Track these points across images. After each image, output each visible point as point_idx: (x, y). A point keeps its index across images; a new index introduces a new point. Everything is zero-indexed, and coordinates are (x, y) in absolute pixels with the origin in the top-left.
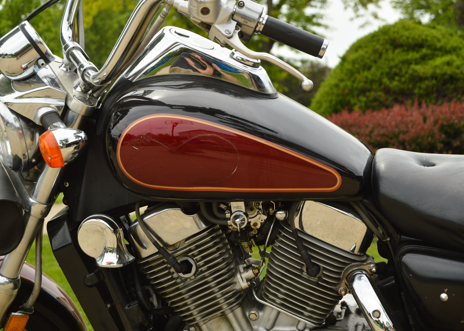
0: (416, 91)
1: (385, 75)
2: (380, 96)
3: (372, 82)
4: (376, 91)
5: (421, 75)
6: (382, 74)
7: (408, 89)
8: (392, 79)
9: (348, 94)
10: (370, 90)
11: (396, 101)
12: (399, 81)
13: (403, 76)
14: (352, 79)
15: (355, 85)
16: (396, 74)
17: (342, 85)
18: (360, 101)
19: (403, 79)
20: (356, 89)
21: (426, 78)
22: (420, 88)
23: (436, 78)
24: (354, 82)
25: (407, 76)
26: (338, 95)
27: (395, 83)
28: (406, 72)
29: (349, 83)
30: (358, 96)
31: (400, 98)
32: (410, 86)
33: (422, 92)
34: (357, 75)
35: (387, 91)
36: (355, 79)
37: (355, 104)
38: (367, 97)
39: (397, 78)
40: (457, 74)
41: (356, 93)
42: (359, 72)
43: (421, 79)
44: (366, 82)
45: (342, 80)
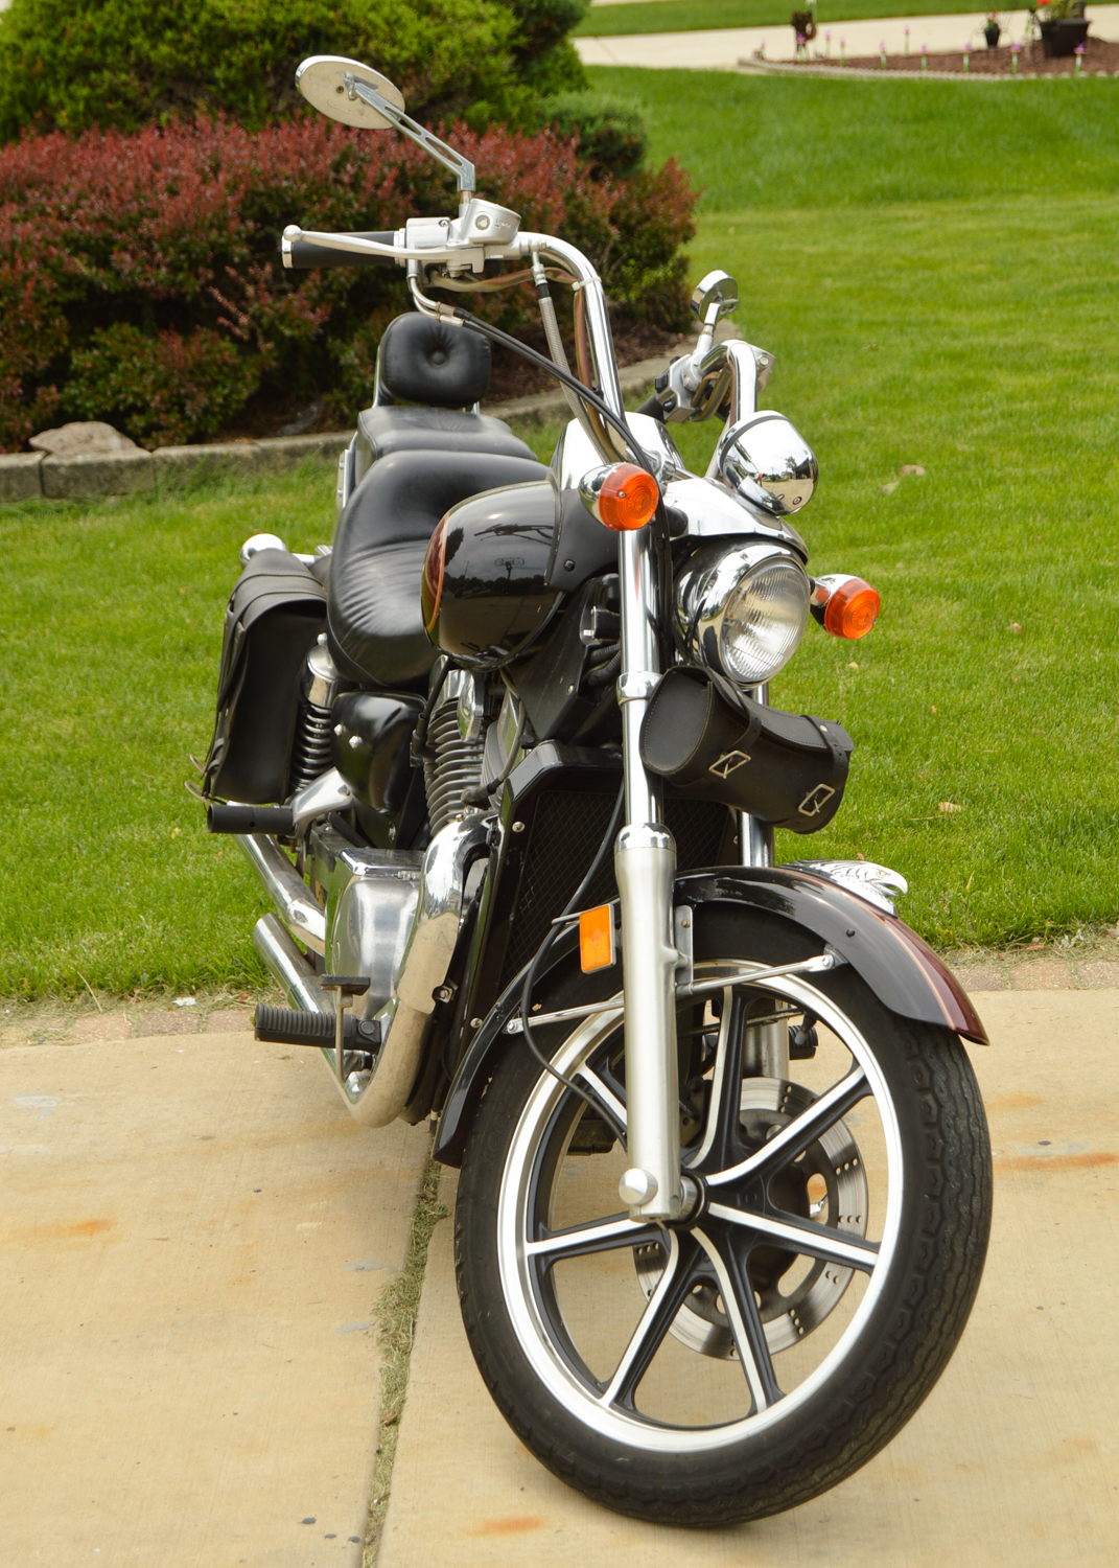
0: (219, 73)
1: (139, 24)
2: (125, 84)
3: (106, 41)
4: (114, 70)
5: (233, 26)
6: (132, 20)
7: (199, 66)
8: (155, 36)
9: (44, 77)
10: (98, 68)
11: (169, 96)
12: (175, 43)
13: (186, 29)
14: (54, 33)
15: (61, 52)
16: (169, 23)
17: (28, 47)
18: (71, 97)
19: (187, 37)
20: (64, 61)
21: (247, 37)
22: (230, 65)
23: (273, 36)
24: (57, 41)
25: (196, 29)
26: (16, 79)
27: (164, 49)
28: (195, 19)
29: (44, 45)
30: (70, 81)
31: (180, 90)
32: (204, 59)
33: (233, 73)
34: (66, 21)
35: (144, 69)
36: (64, 32)
37: (61, 106)
38: (93, 87)
39: (169, 34)
40: (331, 23)
41: (62, 72)
42: (72, 14)
43: (234, 38)
44: (88, 44)
45: (27, 35)
